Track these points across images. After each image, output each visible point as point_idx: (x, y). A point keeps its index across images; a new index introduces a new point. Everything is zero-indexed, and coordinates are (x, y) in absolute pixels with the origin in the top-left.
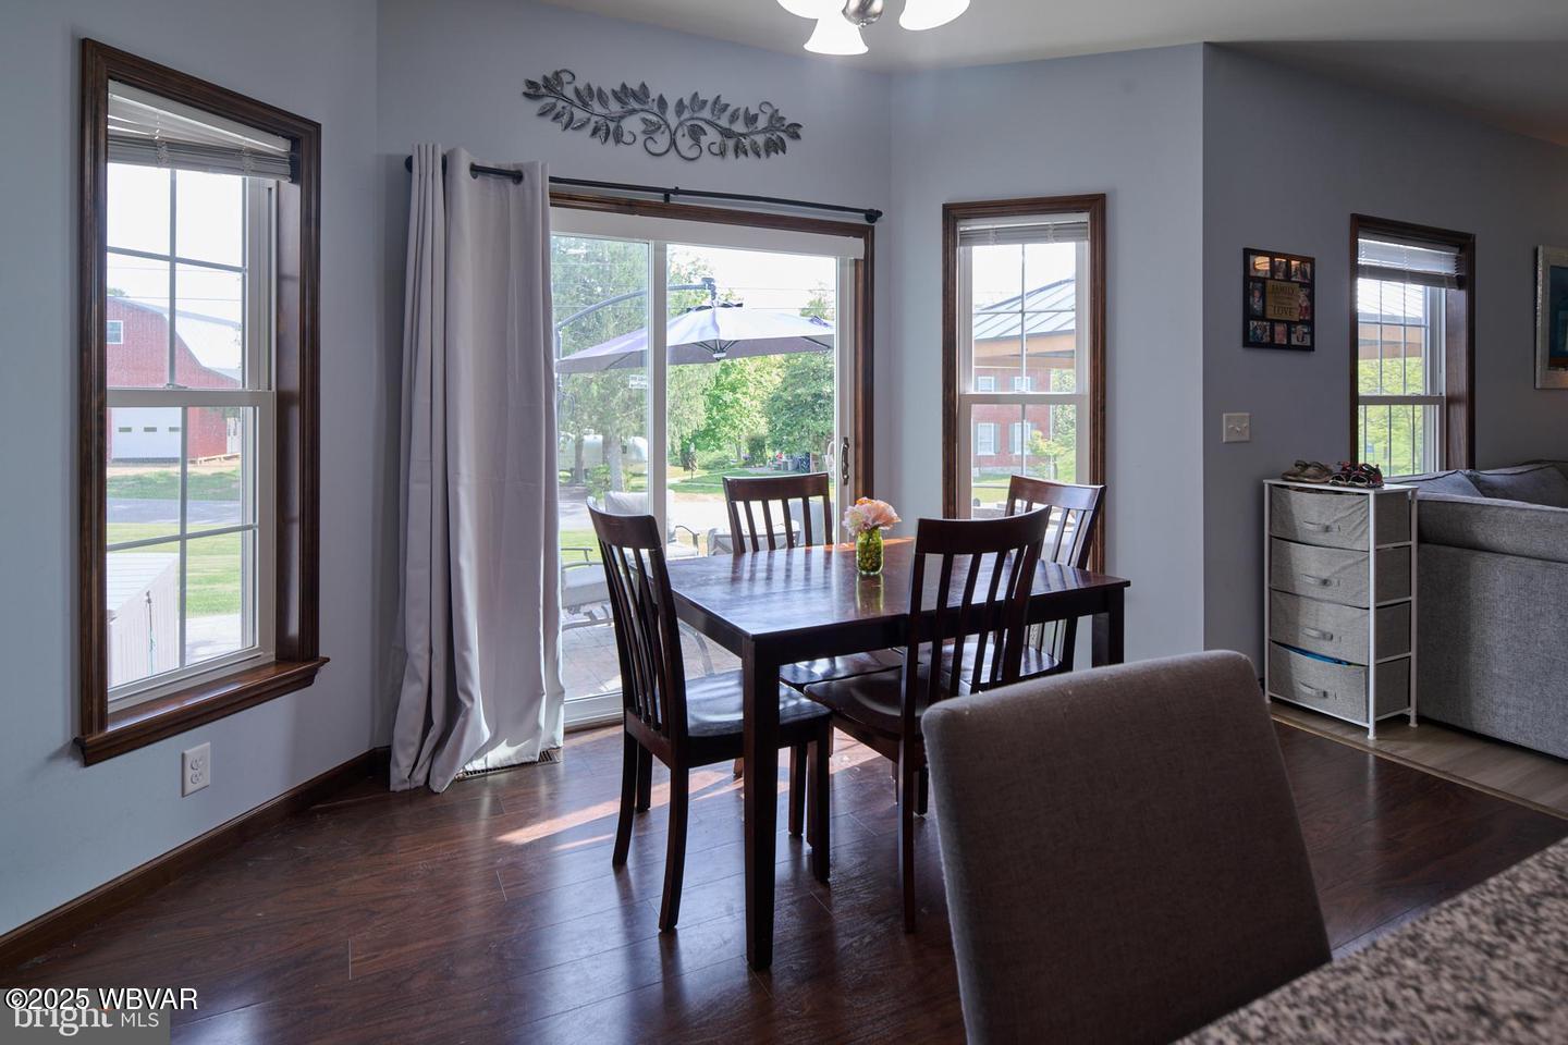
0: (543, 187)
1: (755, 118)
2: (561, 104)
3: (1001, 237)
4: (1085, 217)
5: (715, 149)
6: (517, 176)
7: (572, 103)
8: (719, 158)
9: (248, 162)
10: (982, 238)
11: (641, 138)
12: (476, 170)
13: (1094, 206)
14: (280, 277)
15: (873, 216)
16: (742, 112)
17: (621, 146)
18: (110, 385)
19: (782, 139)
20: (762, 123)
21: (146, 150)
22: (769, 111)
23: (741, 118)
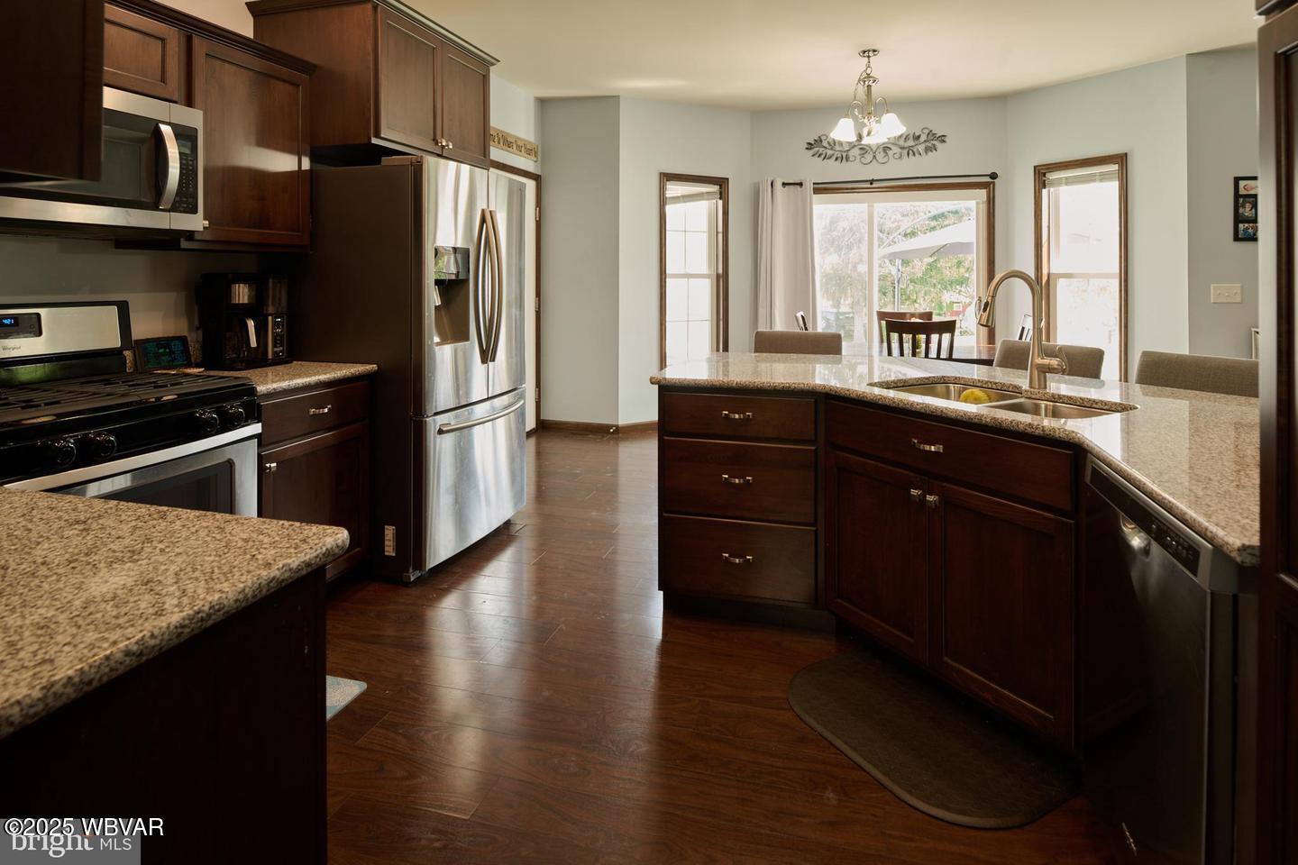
0: (809, 187)
1: (919, 137)
2: (821, 149)
3: (1069, 181)
4: (1115, 167)
5: (896, 156)
6: (801, 184)
7: (826, 148)
8: (899, 160)
9: (706, 196)
10: (1059, 182)
11: (858, 157)
12: (784, 184)
13: (1121, 160)
14: (717, 233)
15: (994, 176)
16: (911, 136)
17: (849, 162)
18: (667, 272)
19: (934, 145)
20: (923, 138)
21: (677, 199)
22: (927, 132)
23: (911, 138)
